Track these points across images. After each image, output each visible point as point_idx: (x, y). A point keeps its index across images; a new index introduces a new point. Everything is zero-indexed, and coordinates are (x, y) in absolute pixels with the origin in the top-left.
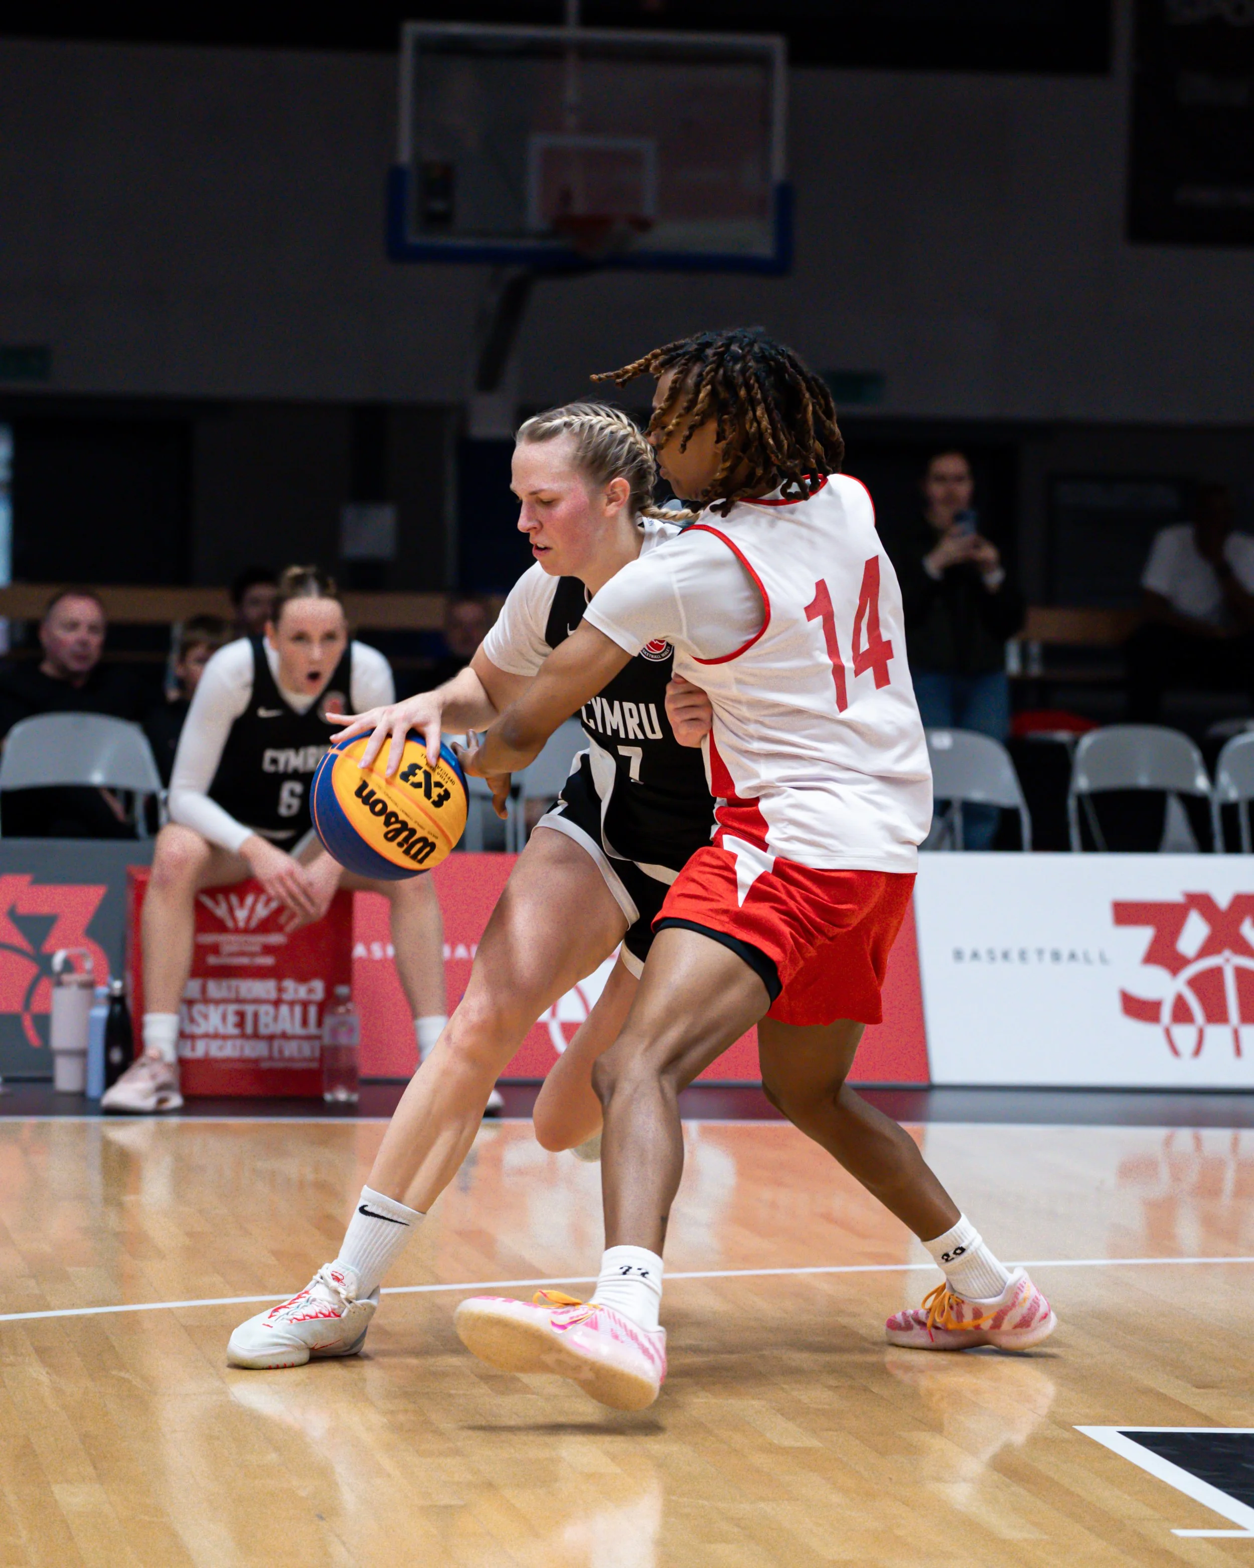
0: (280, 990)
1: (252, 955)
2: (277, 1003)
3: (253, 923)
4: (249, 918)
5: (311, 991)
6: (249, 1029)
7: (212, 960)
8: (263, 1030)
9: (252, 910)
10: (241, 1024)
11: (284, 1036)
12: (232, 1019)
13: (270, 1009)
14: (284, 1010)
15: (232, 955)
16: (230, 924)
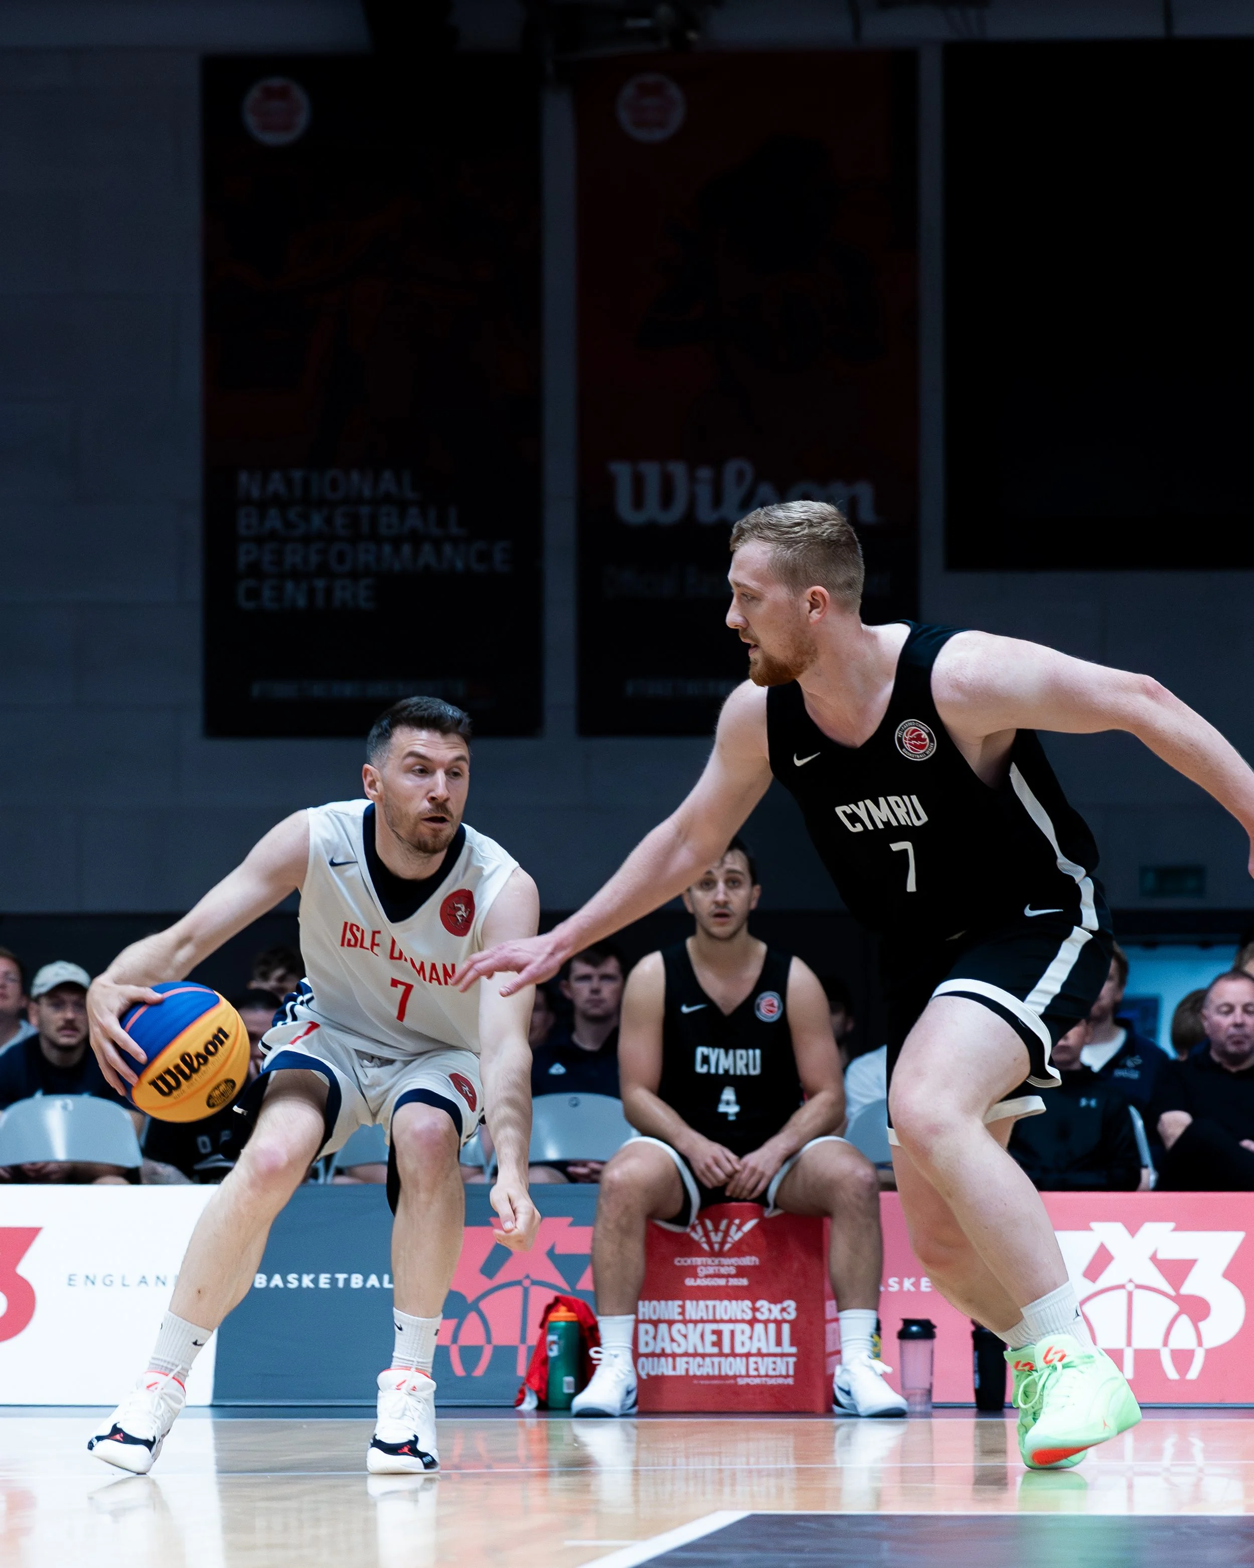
0: (755, 1310)
1: (728, 1276)
2: (752, 1322)
3: (727, 1246)
4: (723, 1243)
5: (783, 1310)
6: (726, 1349)
7: (689, 1282)
8: (739, 1349)
9: (726, 1233)
10: (718, 1344)
11: (760, 1354)
12: (710, 1338)
13: (746, 1327)
14: (759, 1327)
15: (707, 1276)
16: (706, 1247)
